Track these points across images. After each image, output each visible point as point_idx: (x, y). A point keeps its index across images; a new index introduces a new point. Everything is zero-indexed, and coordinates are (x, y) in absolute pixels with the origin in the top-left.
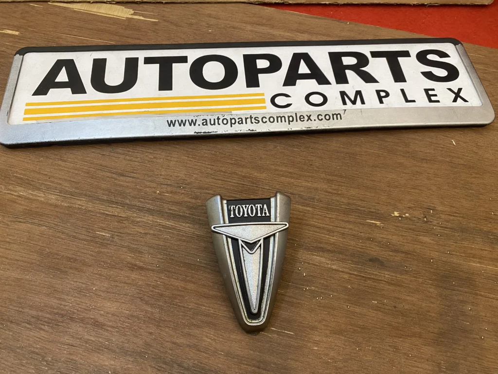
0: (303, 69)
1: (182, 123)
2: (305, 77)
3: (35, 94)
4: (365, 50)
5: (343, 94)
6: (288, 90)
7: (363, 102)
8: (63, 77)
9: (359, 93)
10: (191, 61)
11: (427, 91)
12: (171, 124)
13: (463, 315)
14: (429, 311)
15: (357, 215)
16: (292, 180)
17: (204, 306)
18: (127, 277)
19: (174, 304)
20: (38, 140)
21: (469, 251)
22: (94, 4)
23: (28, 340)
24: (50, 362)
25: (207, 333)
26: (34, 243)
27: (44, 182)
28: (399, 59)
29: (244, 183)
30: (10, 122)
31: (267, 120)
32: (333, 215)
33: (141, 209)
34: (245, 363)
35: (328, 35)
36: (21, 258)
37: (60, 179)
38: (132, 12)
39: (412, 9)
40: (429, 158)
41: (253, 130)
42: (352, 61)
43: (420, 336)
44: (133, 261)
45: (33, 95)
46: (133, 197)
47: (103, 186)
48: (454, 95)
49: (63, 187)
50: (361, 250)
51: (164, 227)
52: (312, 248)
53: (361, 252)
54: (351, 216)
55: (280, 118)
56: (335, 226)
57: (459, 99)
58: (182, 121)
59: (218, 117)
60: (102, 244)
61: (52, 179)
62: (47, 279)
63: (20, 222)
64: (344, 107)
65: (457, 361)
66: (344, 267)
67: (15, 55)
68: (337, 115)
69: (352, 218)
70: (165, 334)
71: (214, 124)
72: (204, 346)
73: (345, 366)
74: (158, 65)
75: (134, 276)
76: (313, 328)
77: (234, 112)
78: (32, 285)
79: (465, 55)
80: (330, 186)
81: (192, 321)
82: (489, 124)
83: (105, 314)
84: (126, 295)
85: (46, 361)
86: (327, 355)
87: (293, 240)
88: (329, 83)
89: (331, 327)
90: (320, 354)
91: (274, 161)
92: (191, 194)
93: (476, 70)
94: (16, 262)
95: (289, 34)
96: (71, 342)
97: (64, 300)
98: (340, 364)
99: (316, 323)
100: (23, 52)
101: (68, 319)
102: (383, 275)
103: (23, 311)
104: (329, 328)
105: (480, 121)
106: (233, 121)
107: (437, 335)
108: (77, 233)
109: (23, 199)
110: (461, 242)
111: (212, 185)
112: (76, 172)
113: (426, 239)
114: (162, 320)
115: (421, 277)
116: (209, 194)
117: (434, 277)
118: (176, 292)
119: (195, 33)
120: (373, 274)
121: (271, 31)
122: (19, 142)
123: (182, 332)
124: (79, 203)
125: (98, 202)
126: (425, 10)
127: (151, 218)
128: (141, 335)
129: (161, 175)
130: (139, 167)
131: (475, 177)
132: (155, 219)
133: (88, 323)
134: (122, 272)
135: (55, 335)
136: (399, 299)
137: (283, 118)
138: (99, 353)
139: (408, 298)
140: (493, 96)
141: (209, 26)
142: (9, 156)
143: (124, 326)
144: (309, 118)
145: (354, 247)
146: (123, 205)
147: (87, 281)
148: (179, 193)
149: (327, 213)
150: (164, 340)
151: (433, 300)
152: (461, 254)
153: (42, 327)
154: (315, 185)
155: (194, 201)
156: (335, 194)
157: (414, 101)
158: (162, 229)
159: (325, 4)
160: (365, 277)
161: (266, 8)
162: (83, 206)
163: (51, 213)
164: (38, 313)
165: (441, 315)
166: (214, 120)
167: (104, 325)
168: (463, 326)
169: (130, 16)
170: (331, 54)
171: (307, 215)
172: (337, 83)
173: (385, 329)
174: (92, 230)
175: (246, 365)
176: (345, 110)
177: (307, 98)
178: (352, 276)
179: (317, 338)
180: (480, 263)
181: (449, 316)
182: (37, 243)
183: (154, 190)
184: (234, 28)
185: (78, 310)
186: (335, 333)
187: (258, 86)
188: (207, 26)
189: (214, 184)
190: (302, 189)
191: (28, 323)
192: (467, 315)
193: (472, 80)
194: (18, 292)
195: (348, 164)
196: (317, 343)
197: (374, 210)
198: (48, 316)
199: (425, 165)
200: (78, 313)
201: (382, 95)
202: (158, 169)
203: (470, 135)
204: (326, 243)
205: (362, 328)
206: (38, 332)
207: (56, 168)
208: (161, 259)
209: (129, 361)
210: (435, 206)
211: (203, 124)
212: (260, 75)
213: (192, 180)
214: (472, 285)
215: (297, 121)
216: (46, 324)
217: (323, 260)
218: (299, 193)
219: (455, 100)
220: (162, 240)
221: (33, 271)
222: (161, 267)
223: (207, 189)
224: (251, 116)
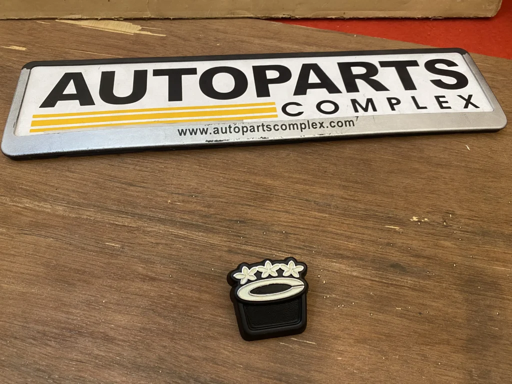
0: (313, 78)
1: (193, 132)
2: (314, 86)
3: (43, 106)
4: (374, 60)
5: (354, 102)
6: (299, 99)
7: (375, 109)
8: (71, 89)
9: (370, 101)
10: (200, 72)
11: (437, 98)
12: (182, 133)
13: (492, 320)
14: (456, 317)
15: (375, 220)
16: (307, 187)
17: (220, 316)
18: (139, 288)
19: (188, 316)
20: (45, 151)
21: (492, 255)
22: (102, 21)
23: (34, 357)
24: (57, 380)
25: (225, 345)
26: (40, 255)
27: (51, 194)
28: (408, 68)
29: (258, 191)
30: (16, 133)
31: (279, 127)
32: (351, 221)
33: (151, 219)
34: (266, 376)
35: (336, 47)
36: (26, 272)
37: (68, 190)
38: (140, 28)
39: (417, 23)
40: (444, 163)
41: (265, 138)
42: (362, 70)
43: (448, 343)
44: (145, 272)
45: (40, 107)
46: (144, 207)
47: (113, 196)
48: (465, 102)
49: (71, 198)
50: (381, 256)
51: (177, 236)
52: (330, 255)
53: (380, 258)
54: (369, 222)
55: (292, 126)
56: (353, 232)
57: (470, 105)
58: (193, 130)
59: (230, 125)
60: (112, 255)
61: (60, 190)
62: (53, 292)
63: (26, 234)
64: (357, 114)
65: (489, 368)
66: (364, 274)
67: (22, 69)
68: (349, 122)
69: (370, 224)
70: (180, 347)
71: (226, 132)
72: (221, 359)
73: (372, 377)
74: (167, 77)
75: (146, 287)
76: (337, 337)
77: (245, 121)
78: (38, 299)
79: (472, 63)
80: (347, 193)
81: (209, 333)
82: (502, 129)
83: (115, 328)
84: (137, 307)
85: (53, 379)
86: (353, 365)
87: (311, 247)
88: (340, 92)
89: (354, 336)
90: (344, 364)
91: (287, 169)
92: (204, 203)
93: (484, 78)
94: (21, 275)
95: (297, 47)
96: (79, 358)
97: (72, 313)
98: (366, 375)
99: (339, 332)
100: (30, 66)
101: (77, 333)
102: (405, 281)
103: (28, 326)
104: (353, 337)
105: (493, 126)
106: (245, 129)
107: (465, 342)
108: (85, 244)
109: (29, 211)
110: (484, 246)
111: (225, 194)
112: (85, 183)
113: (447, 244)
114: (176, 332)
115: (445, 282)
116: (222, 202)
117: (458, 282)
118: (191, 303)
119: (203, 47)
120: (395, 280)
121: (279, 44)
122: (27, 153)
123: (198, 345)
124: (88, 213)
125: (107, 212)
126: (430, 23)
127: (162, 227)
128: (154, 349)
129: (172, 184)
130: (150, 177)
131: (492, 181)
132: (166, 228)
133: (97, 338)
134: (133, 283)
135: (63, 351)
136: (423, 305)
137: (295, 126)
138: (109, 369)
139: (433, 304)
140: (503, 103)
141: (217, 40)
142: (14, 168)
143: (136, 340)
144: (321, 125)
145: (374, 252)
146: (133, 215)
147: (96, 293)
148: (191, 201)
149: (344, 219)
150: (179, 354)
151: (459, 305)
152: (485, 258)
153: (49, 343)
154: (331, 192)
155: (206, 209)
156: (352, 200)
157: (425, 108)
158: (175, 239)
159: (331, 19)
160: (388, 283)
161: (273, 22)
162: (92, 217)
163: (58, 225)
164: (45, 328)
165: (469, 320)
166: (226, 128)
167: (115, 339)
168: (492, 332)
169: (138, 32)
170: (340, 65)
171: (323, 221)
172: (348, 91)
173: (411, 337)
174: (101, 241)
175: (268, 378)
176: (358, 117)
177: (318, 106)
178: (373, 282)
179: (342, 348)
180: (504, 266)
181: (477, 321)
182: (43, 255)
183: (165, 199)
184: (242, 41)
185: (87, 324)
186: (359, 342)
187: (269, 96)
188: (215, 40)
189: (227, 192)
190: (317, 196)
191: (33, 339)
192: (495, 320)
193: (481, 88)
194: (23, 306)
195: (363, 171)
196: (341, 353)
197: (392, 216)
198: (55, 330)
199: (440, 170)
200: (88, 327)
201: (393, 103)
202: (169, 178)
203: (483, 141)
204: (345, 250)
205: (387, 336)
206: (44, 348)
207: (63, 179)
208: (174, 269)
209: (142, 376)
210: (454, 210)
211: (214, 132)
212: (269, 85)
213: (204, 189)
214: (497, 289)
215: (309, 128)
216: (53, 340)
217: (343, 267)
218: (315, 200)
219: (466, 107)
220: (175, 249)
221: (39, 284)
222: (174, 277)
223: (219, 197)
224: (263, 124)
